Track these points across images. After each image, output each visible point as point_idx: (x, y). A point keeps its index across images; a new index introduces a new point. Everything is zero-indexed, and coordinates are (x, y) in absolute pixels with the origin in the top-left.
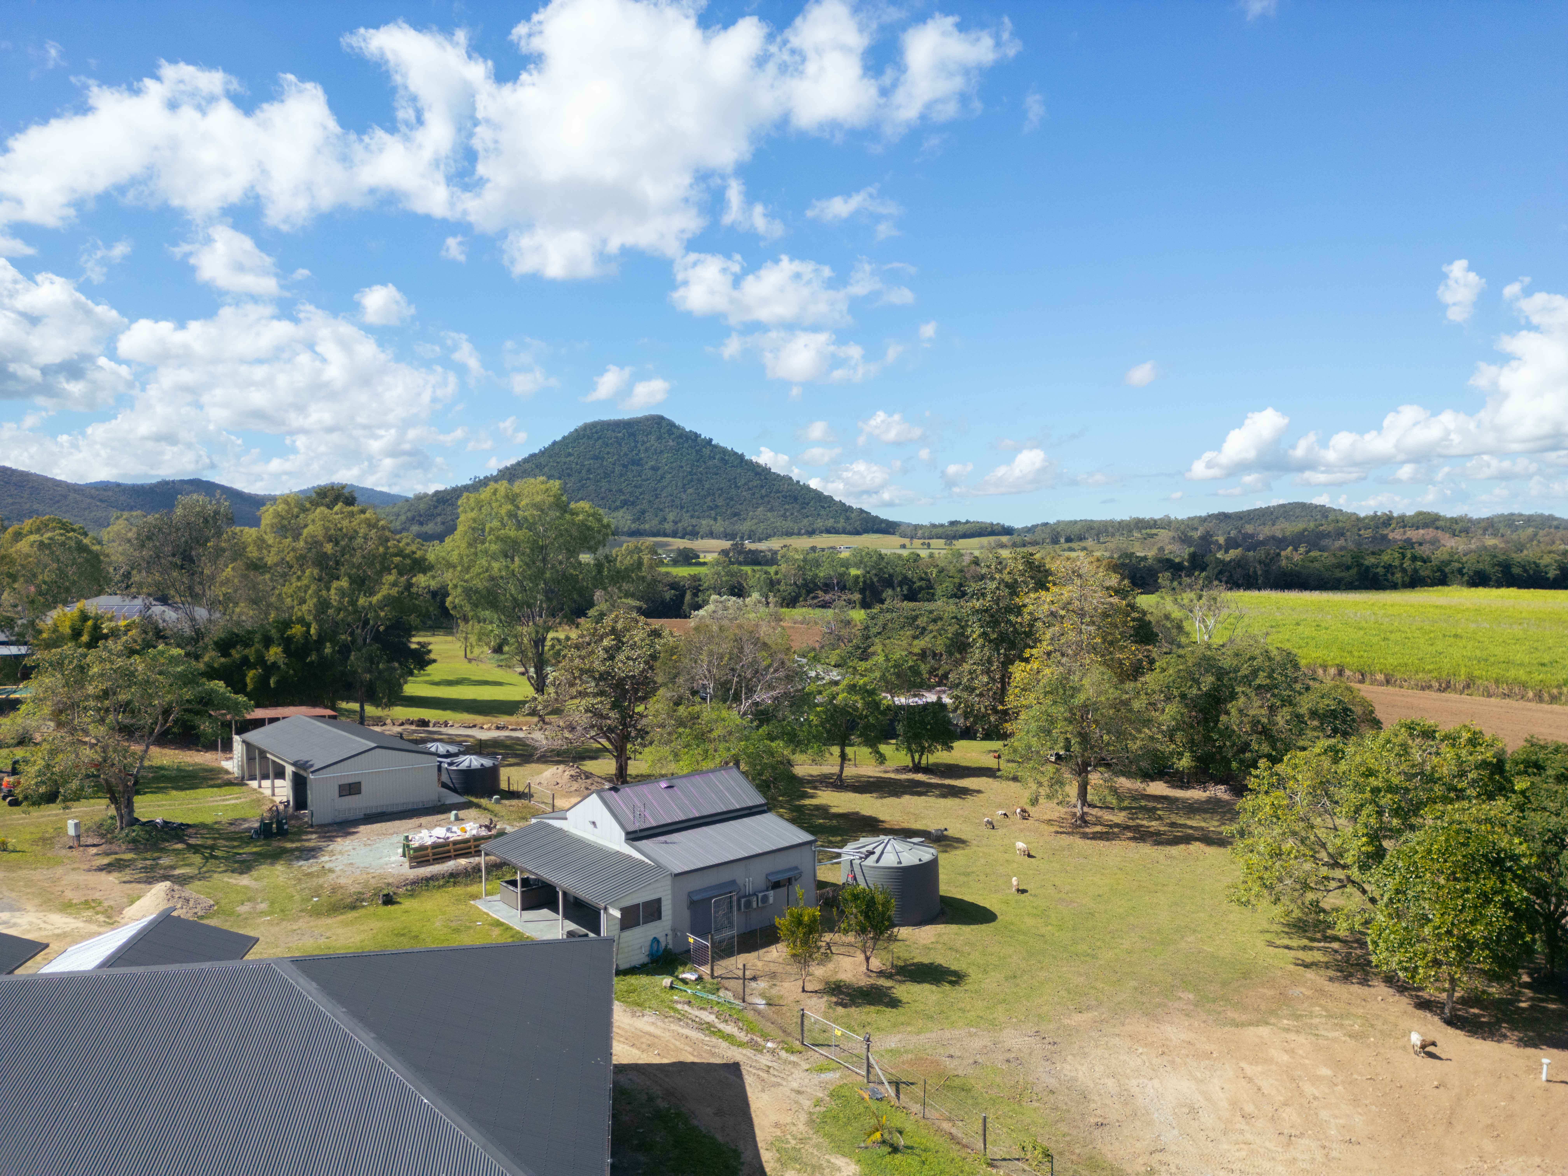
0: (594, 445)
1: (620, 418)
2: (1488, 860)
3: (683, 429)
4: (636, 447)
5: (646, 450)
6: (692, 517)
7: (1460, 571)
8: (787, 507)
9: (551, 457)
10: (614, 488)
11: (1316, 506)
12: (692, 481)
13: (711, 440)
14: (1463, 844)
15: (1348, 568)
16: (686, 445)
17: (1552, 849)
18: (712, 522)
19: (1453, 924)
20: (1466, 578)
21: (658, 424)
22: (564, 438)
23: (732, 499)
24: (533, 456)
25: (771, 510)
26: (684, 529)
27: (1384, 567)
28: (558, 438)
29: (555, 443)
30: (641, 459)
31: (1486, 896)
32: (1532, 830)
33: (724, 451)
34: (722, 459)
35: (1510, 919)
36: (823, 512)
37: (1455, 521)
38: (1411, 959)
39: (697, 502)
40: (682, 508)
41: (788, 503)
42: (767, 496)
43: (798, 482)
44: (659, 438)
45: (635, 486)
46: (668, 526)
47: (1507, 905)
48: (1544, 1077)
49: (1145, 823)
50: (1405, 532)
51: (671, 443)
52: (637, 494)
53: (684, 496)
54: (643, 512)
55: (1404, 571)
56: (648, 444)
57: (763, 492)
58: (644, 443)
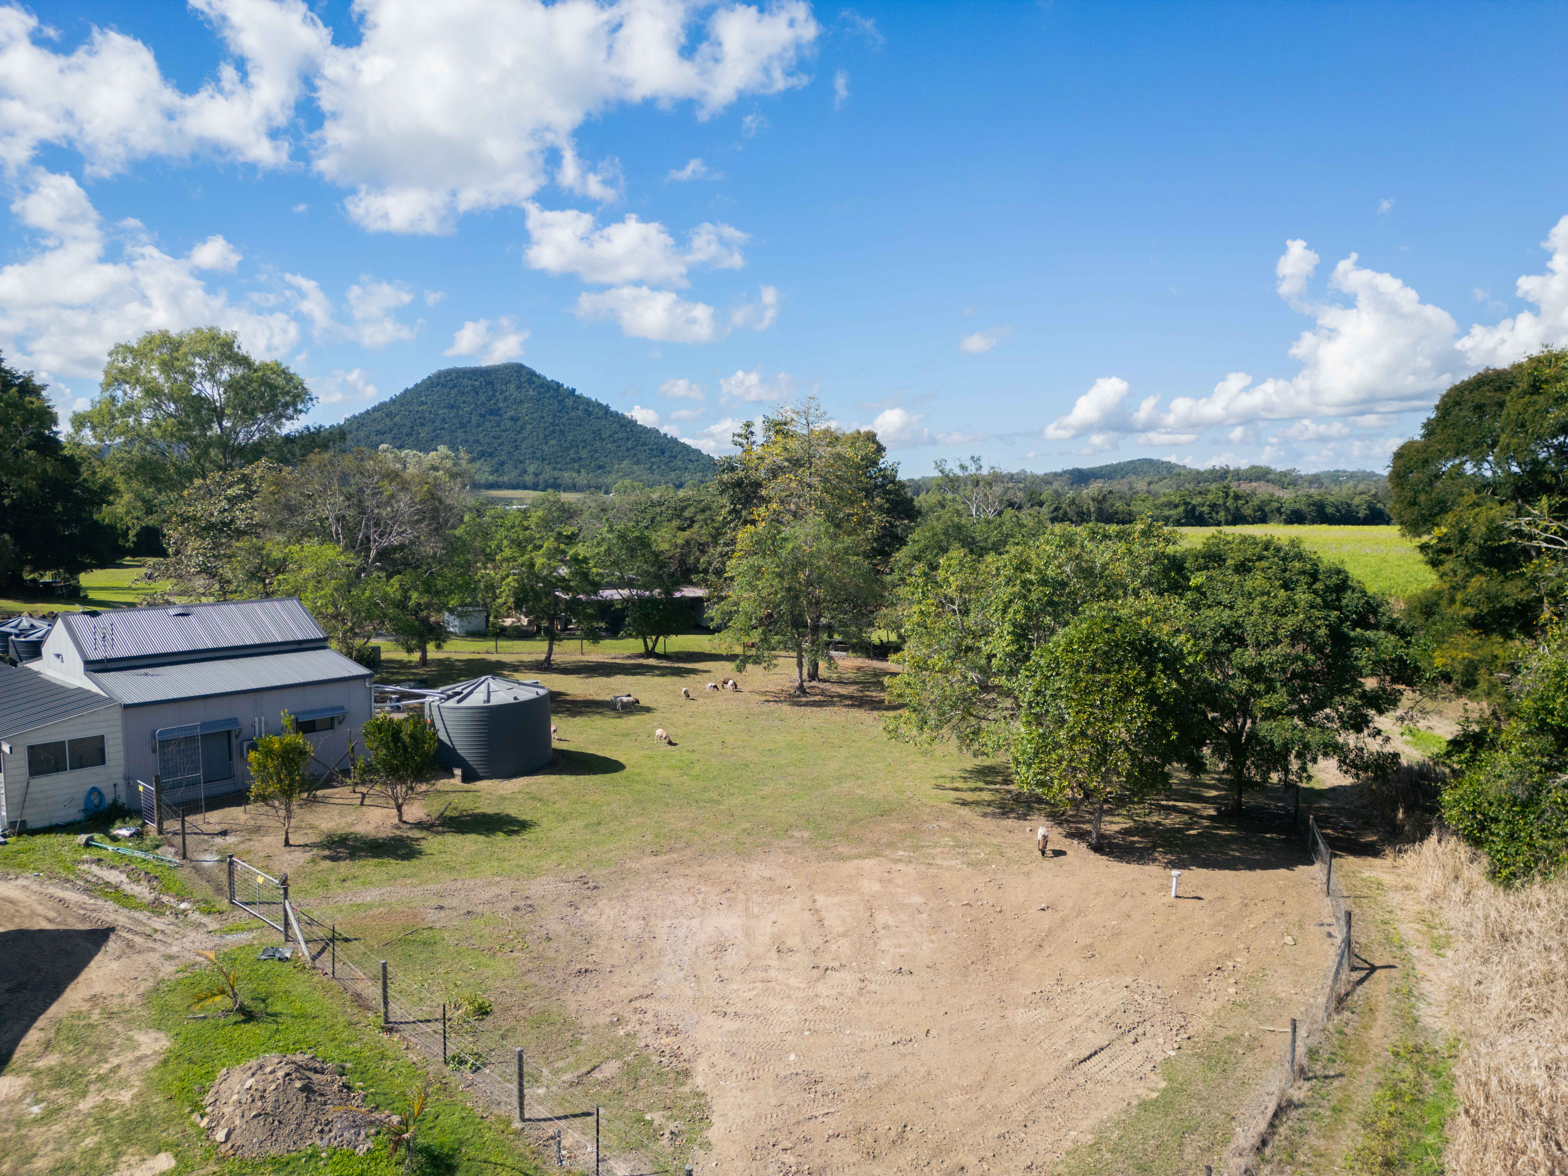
0: (449, 394)
1: (477, 365)
2: (1135, 648)
3: (545, 378)
4: (494, 396)
5: (506, 399)
6: (554, 469)
7: (1278, 510)
8: (654, 460)
9: (402, 405)
10: (471, 438)
11: (1163, 463)
12: (554, 432)
13: (574, 390)
14: (1107, 630)
15: (1176, 506)
16: (548, 395)
17: (1224, 646)
18: (575, 475)
19: (1088, 723)
20: (1284, 517)
21: (518, 372)
22: (416, 385)
23: (596, 451)
24: (383, 405)
25: (637, 463)
26: (546, 481)
27: (1209, 506)
28: (410, 386)
29: (407, 390)
30: (499, 409)
31: (1128, 689)
32: (1205, 626)
33: (588, 402)
34: (586, 410)
35: (1153, 714)
36: (690, 466)
37: (1285, 474)
38: (1046, 770)
39: (559, 454)
40: (543, 460)
41: (655, 457)
42: (633, 448)
43: (666, 435)
44: (519, 387)
45: (493, 437)
46: (529, 479)
47: (1152, 698)
48: (1173, 894)
49: (874, 694)
50: (1239, 485)
51: (531, 393)
52: (496, 445)
53: (546, 448)
54: (502, 464)
55: (1227, 509)
56: (507, 394)
57: (629, 444)
58: (502, 392)
